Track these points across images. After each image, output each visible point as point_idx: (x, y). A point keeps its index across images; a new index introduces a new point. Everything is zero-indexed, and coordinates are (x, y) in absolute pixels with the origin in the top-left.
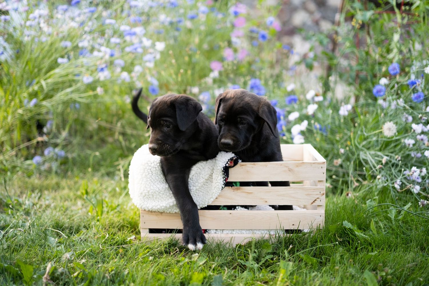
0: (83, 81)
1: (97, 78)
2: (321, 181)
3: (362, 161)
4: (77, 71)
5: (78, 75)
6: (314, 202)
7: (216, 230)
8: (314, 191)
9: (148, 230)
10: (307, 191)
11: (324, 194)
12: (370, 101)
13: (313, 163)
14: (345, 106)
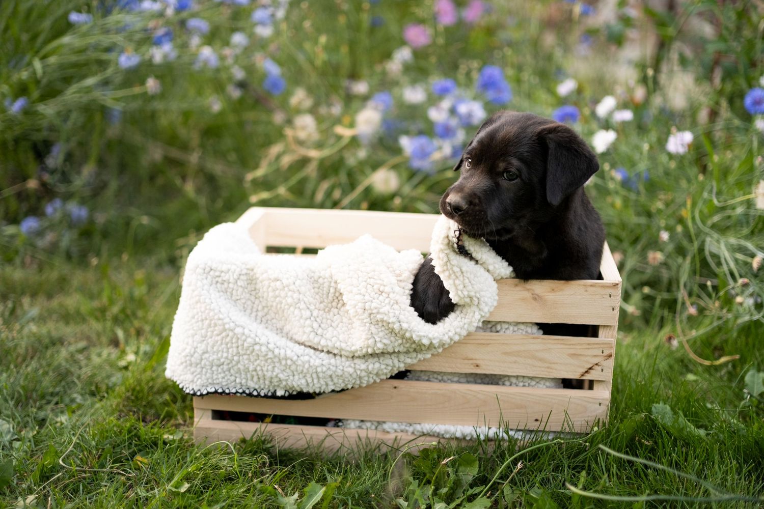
0: (117, 64)
1: (147, 57)
2: (607, 326)
3: (709, 259)
4: (106, 40)
5: (108, 50)
6: (586, 372)
7: (362, 421)
8: (589, 349)
9: (210, 414)
10: (572, 347)
11: (610, 356)
12: (737, 122)
13: (591, 286)
14: (679, 135)
